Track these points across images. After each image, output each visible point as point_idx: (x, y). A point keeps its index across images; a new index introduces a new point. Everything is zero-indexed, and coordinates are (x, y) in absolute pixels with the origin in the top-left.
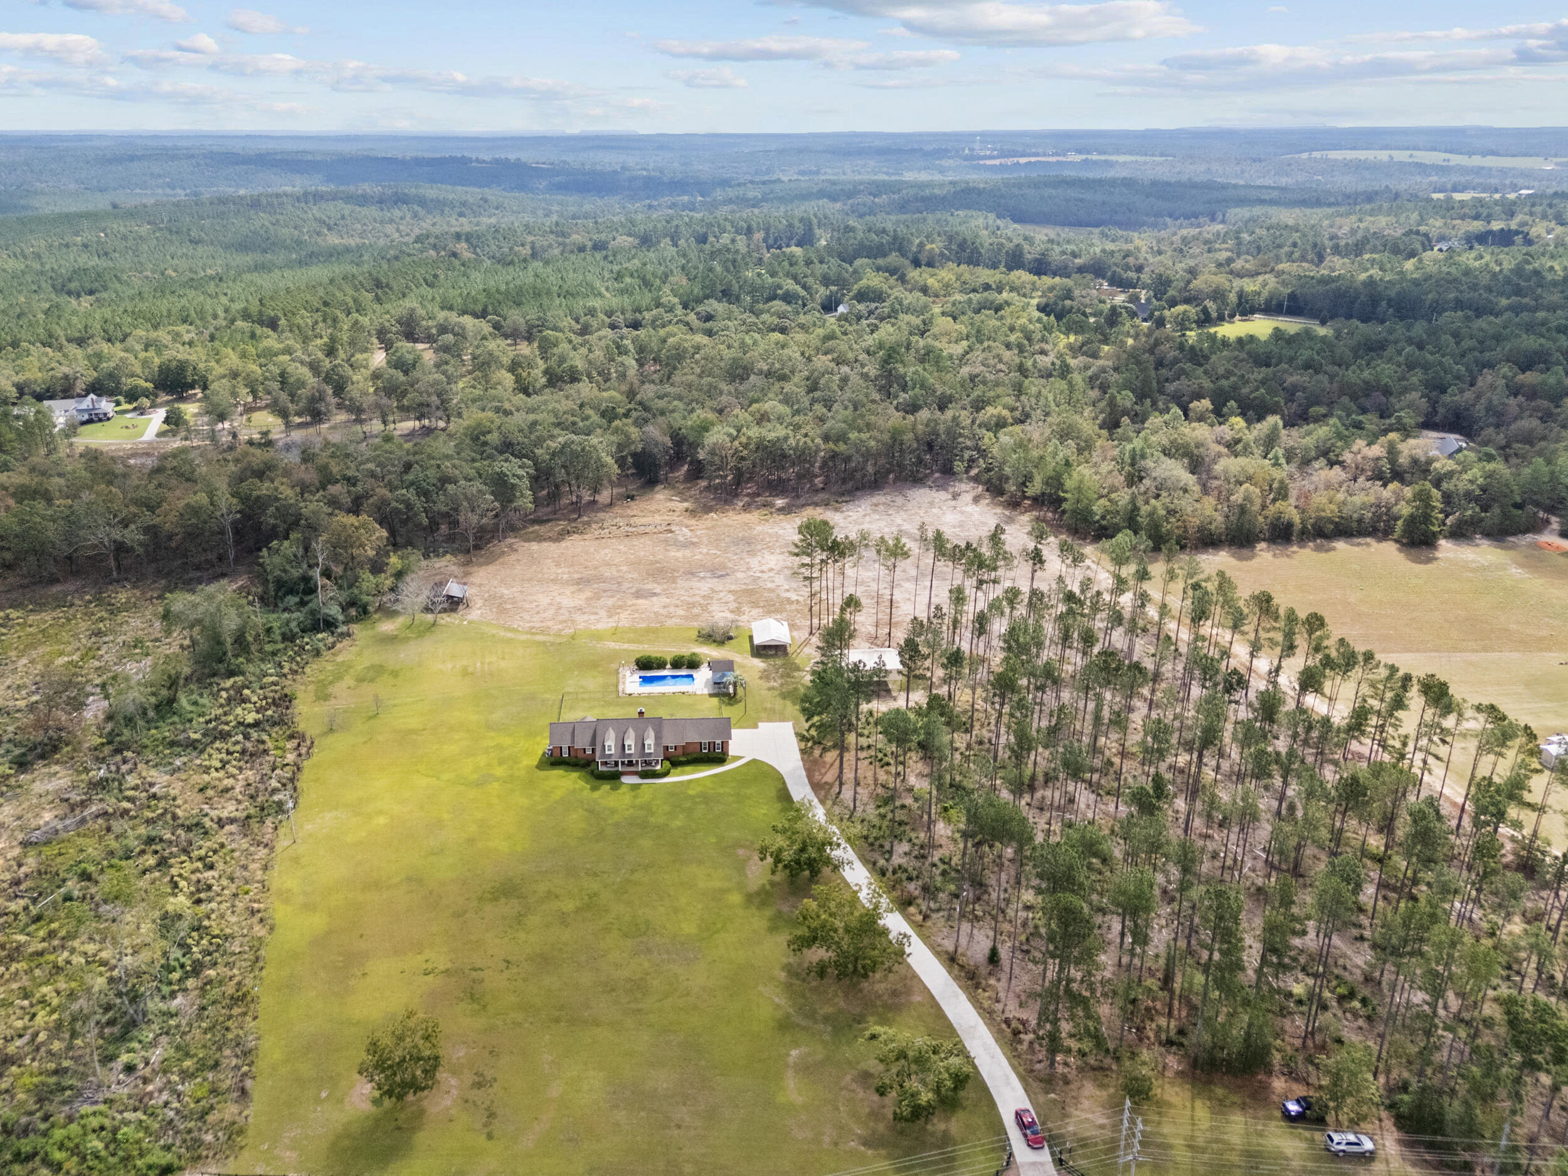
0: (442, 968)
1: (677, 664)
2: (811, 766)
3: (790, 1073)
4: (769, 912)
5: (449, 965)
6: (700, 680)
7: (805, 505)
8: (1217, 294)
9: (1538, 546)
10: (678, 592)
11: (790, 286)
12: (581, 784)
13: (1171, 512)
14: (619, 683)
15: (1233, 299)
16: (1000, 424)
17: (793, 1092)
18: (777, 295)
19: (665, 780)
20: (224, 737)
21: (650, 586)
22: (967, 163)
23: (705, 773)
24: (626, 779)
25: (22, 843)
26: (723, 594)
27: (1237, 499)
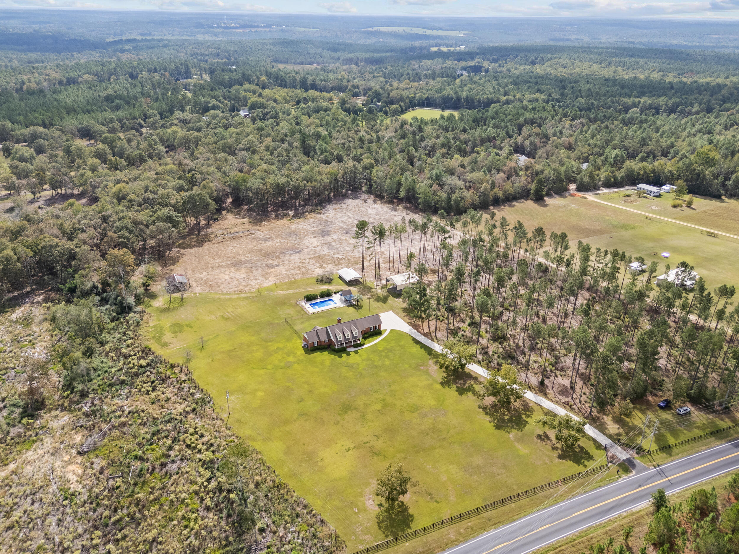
0: (352, 446)
1: (322, 295)
2: (415, 327)
3: (516, 444)
4: (454, 387)
5: (354, 445)
6: (337, 300)
7: (304, 213)
8: (402, 99)
9: (572, 195)
10: (286, 263)
11: (214, 102)
12: (332, 356)
13: (462, 198)
14: (303, 309)
15: (408, 101)
16: (371, 167)
17: (523, 450)
18: (208, 107)
19: (365, 346)
20: (137, 375)
21: (270, 262)
22: (227, 31)
23: (378, 340)
24: (349, 350)
25: (80, 453)
26: (307, 260)
27: (482, 190)
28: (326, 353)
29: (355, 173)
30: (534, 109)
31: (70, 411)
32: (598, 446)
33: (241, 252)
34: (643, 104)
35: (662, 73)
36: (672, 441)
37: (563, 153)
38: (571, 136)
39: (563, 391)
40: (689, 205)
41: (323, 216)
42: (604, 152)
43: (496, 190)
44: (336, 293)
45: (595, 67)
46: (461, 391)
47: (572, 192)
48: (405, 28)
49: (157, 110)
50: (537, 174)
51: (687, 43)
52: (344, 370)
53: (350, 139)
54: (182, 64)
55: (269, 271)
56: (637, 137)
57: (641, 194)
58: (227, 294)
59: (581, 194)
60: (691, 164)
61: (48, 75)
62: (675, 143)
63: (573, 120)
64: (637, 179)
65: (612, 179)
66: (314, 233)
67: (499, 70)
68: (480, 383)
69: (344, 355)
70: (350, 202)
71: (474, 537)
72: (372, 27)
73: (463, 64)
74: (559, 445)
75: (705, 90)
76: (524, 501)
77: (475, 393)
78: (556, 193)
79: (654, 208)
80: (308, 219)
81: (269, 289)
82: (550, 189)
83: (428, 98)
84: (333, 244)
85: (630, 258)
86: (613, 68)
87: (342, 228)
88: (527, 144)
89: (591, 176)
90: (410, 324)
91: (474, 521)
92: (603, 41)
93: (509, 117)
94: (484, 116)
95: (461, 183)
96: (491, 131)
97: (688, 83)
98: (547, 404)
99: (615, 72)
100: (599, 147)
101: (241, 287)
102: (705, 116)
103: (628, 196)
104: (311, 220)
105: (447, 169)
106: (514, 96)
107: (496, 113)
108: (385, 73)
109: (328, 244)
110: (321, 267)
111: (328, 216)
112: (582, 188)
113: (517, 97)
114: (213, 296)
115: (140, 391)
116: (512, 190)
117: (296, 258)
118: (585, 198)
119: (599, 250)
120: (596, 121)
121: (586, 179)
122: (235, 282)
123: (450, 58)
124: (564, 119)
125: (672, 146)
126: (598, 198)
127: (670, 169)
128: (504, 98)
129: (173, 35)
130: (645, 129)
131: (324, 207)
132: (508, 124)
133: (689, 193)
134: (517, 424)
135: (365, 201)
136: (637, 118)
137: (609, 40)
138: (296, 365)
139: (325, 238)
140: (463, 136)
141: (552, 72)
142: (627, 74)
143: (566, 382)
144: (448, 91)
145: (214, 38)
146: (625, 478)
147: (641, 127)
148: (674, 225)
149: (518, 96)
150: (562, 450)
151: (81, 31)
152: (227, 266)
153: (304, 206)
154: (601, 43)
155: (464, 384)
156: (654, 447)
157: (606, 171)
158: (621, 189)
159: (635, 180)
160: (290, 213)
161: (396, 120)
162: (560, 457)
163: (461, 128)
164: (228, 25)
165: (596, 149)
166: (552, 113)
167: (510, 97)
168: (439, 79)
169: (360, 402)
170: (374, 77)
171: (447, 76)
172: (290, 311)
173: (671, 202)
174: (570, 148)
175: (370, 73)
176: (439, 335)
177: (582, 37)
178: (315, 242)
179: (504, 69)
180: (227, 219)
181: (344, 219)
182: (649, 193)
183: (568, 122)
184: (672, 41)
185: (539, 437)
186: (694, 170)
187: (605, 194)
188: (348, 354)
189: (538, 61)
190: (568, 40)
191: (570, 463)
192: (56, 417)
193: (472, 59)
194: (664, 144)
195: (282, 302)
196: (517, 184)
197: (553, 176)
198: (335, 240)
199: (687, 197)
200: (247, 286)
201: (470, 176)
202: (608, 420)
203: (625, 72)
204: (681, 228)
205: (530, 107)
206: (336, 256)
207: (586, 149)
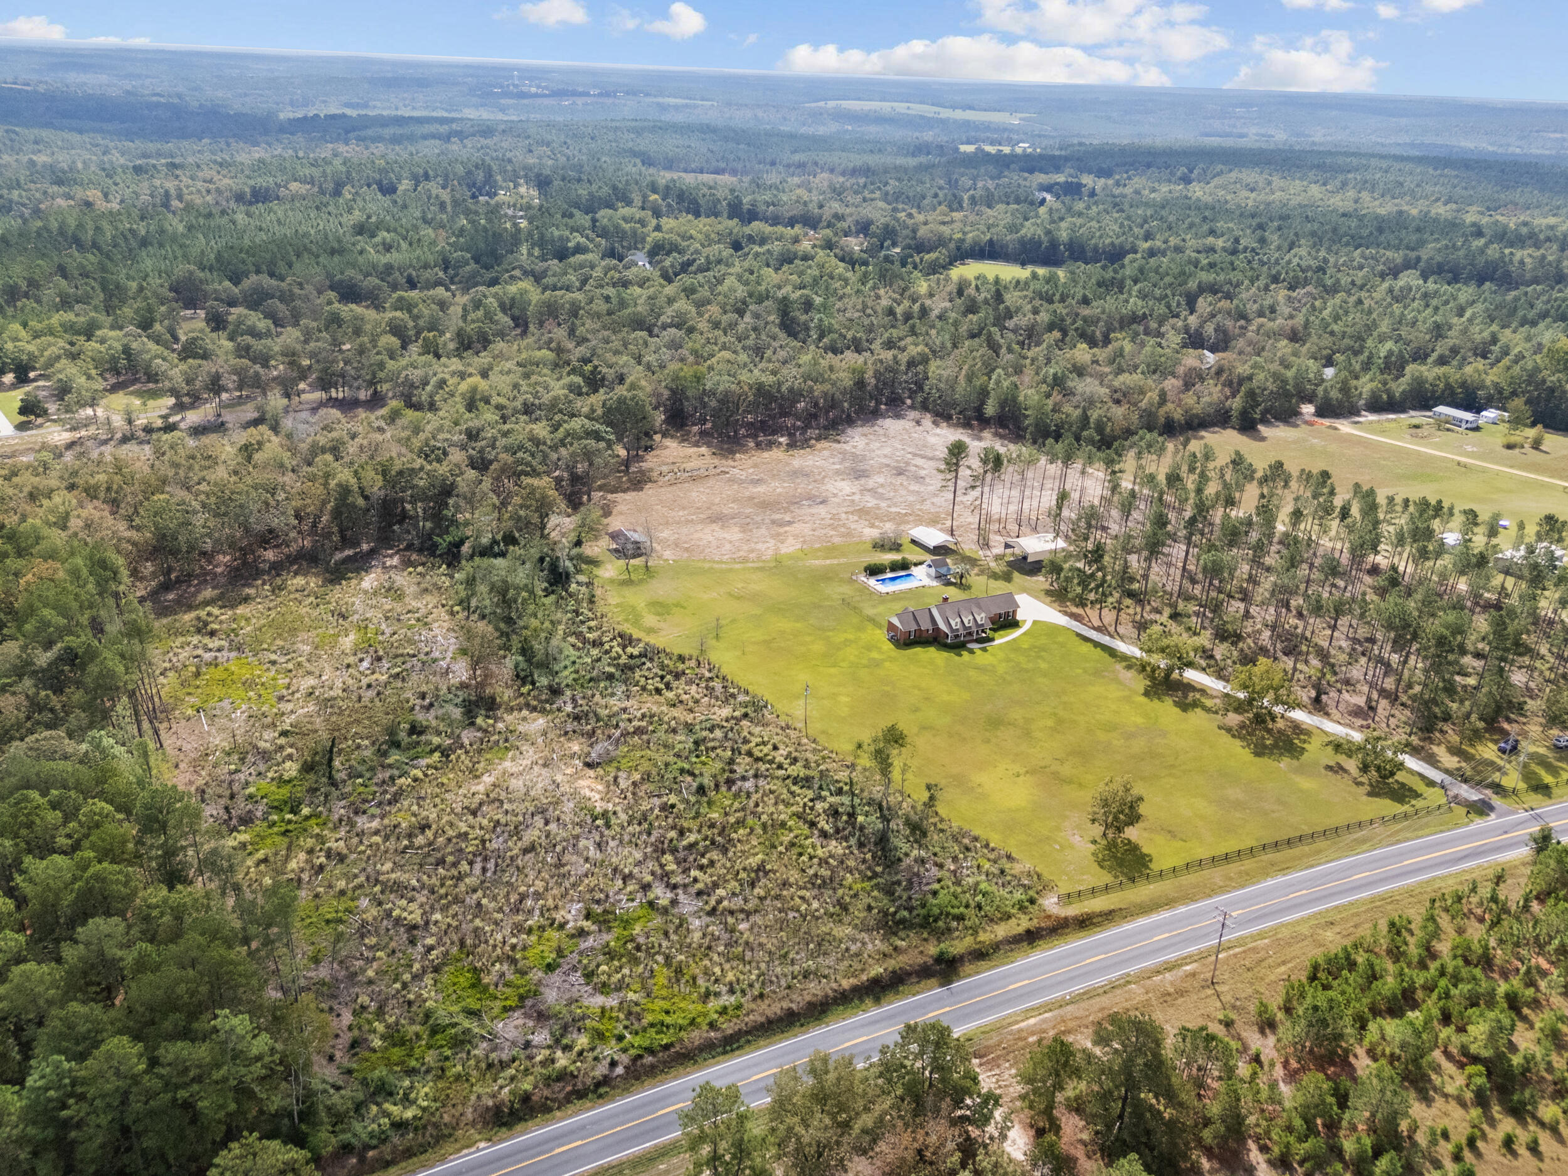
0: (1022, 771)
1: (894, 567)
2: (1076, 617)
3: (1293, 775)
4: (1169, 701)
5: (1025, 769)
6: (922, 576)
7: (806, 440)
8: (941, 242)
9: (1307, 423)
10: (808, 518)
11: (577, 239)
12: (945, 654)
13: (1109, 419)
14: (866, 587)
15: (952, 245)
16: (925, 360)
17: (1306, 783)
18: (567, 249)
19: (997, 642)
20: (631, 669)
21: (777, 516)
22: (526, 101)
23: (1016, 634)
24: (970, 646)
25: (589, 765)
26: (843, 516)
27: (1143, 405)
28: (932, 649)
29: (895, 371)
30: (1212, 265)
31: (543, 711)
32: (1431, 783)
33: (717, 500)
34: (1427, 261)
35: (1454, 206)
36: (1548, 779)
37: (1284, 347)
38: (1291, 317)
39: (1357, 712)
40: (1536, 445)
41: (847, 447)
42: (1362, 347)
43: (1170, 406)
44: (916, 565)
45: (1315, 190)
46: (1184, 707)
47: (1307, 418)
48: (895, 104)
49: (468, 251)
50: (1241, 381)
51: (1495, 149)
52: (972, 673)
53: (869, 311)
54: (477, 167)
55: (782, 530)
56: (1424, 322)
57: (1444, 425)
58: (721, 562)
59: (1327, 422)
60: (1537, 369)
61: (210, 181)
62: (1500, 336)
63: (1292, 288)
64: (1431, 398)
65: (1385, 397)
66: (838, 472)
67: (1117, 191)
68: (1212, 697)
69: (965, 653)
70: (890, 425)
71: (1254, 884)
72: (826, 99)
73: (1042, 178)
74: (1364, 779)
75: (1548, 239)
76: (1321, 844)
77: (1208, 710)
78: (1277, 419)
79: (1469, 448)
80: (820, 451)
81: (791, 557)
82: (1266, 411)
83: (991, 241)
84: (880, 490)
85: (1451, 509)
86: (1351, 194)
87: (888, 466)
88: (1209, 329)
89: (1345, 389)
90: (1066, 613)
91: (1248, 864)
92: (1316, 139)
93: (1168, 280)
94: (1119, 276)
95: (1103, 391)
96: (1135, 304)
97: (1512, 226)
98: (1330, 726)
99: (1356, 202)
100: (1351, 337)
101: (742, 553)
102: (1553, 288)
103: (1417, 427)
104: (826, 453)
105: (1074, 366)
106: (1166, 242)
107: (1141, 270)
108: (887, 194)
109: (872, 491)
110: (872, 526)
111: (855, 447)
112: (1327, 410)
113: (1172, 244)
114: (700, 564)
115: (644, 689)
116: (1198, 409)
117: (822, 510)
118: (1336, 429)
119: (1391, 500)
120: (1336, 291)
121: (1335, 394)
122: (728, 546)
123: (1012, 166)
124: (1273, 286)
125: (1494, 340)
126: (1360, 430)
127: (1496, 379)
128: (1146, 245)
129: (414, 108)
130: (1436, 309)
131: (843, 432)
132: (1169, 292)
133: (1533, 424)
134: (1289, 751)
135: (918, 423)
136: (1418, 288)
137: (1329, 138)
138: (887, 664)
139: (863, 481)
140: (1086, 311)
141: (1228, 198)
142: (1381, 205)
143: (1361, 701)
144: (1029, 230)
145: (500, 116)
146: (1479, 823)
147: (1427, 306)
148: (1511, 477)
149: (1173, 241)
150: (1371, 785)
151: (220, 94)
152: (702, 521)
153: (804, 430)
154: (1314, 143)
155: (1186, 697)
156: (1522, 786)
157: (1372, 380)
158: (1402, 416)
159: (1427, 400)
160: (781, 440)
161: (948, 279)
162: (1370, 794)
163: (1079, 296)
164: (525, 89)
165: (1347, 341)
166: (1250, 274)
167: (1158, 243)
168: (1001, 207)
169: (1017, 714)
170: (865, 200)
171: (1018, 201)
172: (846, 590)
173: (1500, 440)
174: (1295, 337)
175: (856, 193)
176: (1121, 630)
177: (1271, 132)
178: (845, 487)
179: (1128, 190)
180: (667, 447)
181: (887, 451)
182: (1458, 422)
183: (1283, 293)
184: (1463, 144)
185: (1329, 768)
186: (1544, 381)
187: (1371, 422)
188: (972, 652)
189: (1193, 176)
190: (1242, 136)
191: (1388, 802)
192: (524, 719)
193: (1058, 169)
194: (1478, 338)
195: (827, 576)
196: (1206, 399)
197: (1271, 386)
198: (882, 486)
199: (1531, 433)
200: (752, 551)
201: (1117, 382)
202: (1440, 751)
203: (1377, 203)
204: (1526, 483)
205: (1205, 262)
206: (893, 510)
207: (1327, 341)
